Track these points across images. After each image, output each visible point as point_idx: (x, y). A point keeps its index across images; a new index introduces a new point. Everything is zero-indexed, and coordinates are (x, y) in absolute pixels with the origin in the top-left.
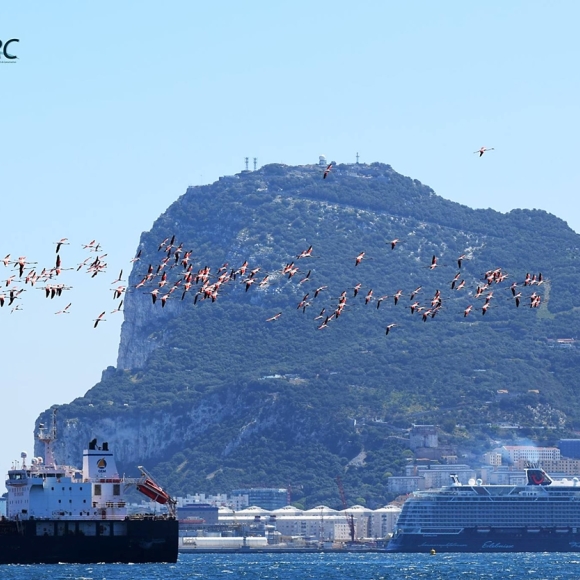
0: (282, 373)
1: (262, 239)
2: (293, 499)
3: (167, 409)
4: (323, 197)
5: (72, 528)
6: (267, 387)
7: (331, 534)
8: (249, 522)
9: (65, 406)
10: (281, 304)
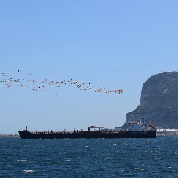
0: (167, 106)
1: (164, 84)
2: (169, 127)
3: (148, 113)
4: (173, 77)
5: (138, 132)
6: (165, 109)
7: (176, 133)
8: (162, 131)
9: (131, 112)
10: (167, 95)
